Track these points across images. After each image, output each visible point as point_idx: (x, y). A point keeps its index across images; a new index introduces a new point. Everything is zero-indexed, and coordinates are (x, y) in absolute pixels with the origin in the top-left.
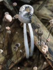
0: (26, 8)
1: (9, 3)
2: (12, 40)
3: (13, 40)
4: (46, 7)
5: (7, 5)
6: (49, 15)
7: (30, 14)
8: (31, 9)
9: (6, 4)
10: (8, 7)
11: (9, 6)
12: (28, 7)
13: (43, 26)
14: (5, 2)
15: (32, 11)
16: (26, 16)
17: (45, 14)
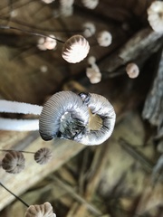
0: (104, 118)
1: (146, 47)
2: (25, 50)
3: (24, 54)
4: (133, 168)
5: (138, 39)
6: (105, 177)
7: (77, 134)
8: (97, 137)
9: (143, 38)
10: (131, 41)
11: (136, 46)
12: (105, 127)
13: (62, 159)
14: (147, 34)
15: (90, 139)
16: (70, 120)
17: (108, 164)
